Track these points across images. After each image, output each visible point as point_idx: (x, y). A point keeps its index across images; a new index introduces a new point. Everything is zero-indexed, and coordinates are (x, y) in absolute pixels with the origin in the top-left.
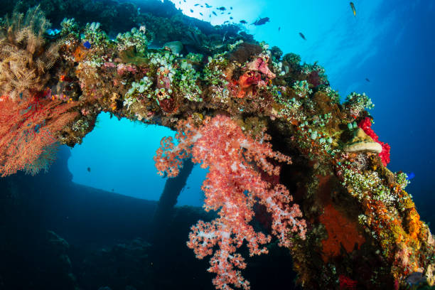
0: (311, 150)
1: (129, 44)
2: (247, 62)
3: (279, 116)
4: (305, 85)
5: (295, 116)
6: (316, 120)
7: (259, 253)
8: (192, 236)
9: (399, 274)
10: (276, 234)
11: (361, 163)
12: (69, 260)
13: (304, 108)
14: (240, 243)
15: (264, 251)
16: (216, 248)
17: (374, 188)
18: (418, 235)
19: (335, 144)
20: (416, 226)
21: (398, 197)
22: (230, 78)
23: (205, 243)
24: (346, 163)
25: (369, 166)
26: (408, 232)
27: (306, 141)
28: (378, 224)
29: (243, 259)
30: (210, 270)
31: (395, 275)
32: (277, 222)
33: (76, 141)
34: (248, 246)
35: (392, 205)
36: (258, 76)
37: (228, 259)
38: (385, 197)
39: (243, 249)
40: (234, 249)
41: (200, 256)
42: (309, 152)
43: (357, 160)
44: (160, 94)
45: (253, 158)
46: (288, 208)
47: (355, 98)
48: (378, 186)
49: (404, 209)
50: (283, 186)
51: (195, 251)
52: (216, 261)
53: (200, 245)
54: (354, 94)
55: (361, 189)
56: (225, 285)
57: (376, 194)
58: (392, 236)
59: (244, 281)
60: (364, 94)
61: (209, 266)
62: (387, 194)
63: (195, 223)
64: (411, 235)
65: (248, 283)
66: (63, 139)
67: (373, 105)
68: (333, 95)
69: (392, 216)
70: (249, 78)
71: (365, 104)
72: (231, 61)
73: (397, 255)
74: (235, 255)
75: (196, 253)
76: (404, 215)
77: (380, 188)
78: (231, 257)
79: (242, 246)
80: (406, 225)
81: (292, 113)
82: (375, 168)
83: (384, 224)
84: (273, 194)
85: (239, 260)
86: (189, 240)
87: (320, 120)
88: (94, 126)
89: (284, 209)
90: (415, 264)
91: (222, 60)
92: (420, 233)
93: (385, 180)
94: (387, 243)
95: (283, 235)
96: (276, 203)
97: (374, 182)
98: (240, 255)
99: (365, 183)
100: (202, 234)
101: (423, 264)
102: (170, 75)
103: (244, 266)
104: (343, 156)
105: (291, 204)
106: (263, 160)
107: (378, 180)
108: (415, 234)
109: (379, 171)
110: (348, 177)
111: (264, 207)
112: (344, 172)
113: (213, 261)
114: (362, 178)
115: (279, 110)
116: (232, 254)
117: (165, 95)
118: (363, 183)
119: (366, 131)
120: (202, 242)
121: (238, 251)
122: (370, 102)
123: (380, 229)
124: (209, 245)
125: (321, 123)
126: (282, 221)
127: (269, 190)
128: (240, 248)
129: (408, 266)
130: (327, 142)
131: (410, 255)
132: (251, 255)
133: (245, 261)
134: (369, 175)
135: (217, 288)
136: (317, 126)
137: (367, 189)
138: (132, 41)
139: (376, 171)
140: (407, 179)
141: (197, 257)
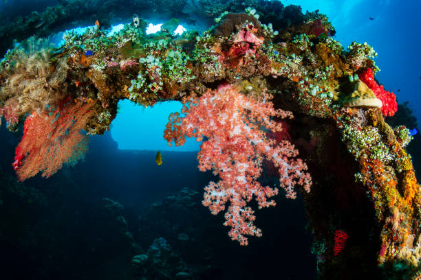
0: (311, 107)
1: (125, 41)
2: (233, 34)
3: (279, 75)
4: (305, 38)
5: (295, 73)
6: (318, 73)
7: (268, 206)
8: (206, 196)
9: (388, 239)
10: (284, 186)
11: (360, 118)
12: (124, 220)
13: (306, 62)
14: (250, 198)
15: (272, 203)
16: (228, 204)
17: (373, 145)
18: (413, 200)
19: (336, 98)
20: (411, 189)
21: (396, 156)
22: (220, 52)
23: (218, 201)
24: (346, 118)
25: (369, 122)
26: (402, 195)
27: (307, 98)
28: (373, 184)
29: (253, 212)
30: (226, 224)
31: (383, 240)
32: (285, 175)
33: (104, 129)
34: (257, 199)
35: (390, 164)
36: (245, 45)
37: (241, 213)
38: (383, 155)
39: (253, 203)
40: (244, 203)
41: (215, 212)
42: (310, 109)
43: (356, 116)
44: (153, 88)
45: (256, 118)
46: (292, 163)
47: (356, 47)
48: (377, 143)
49: (400, 170)
50: (287, 142)
51: (210, 208)
52: (230, 216)
53: (214, 203)
54: (355, 44)
55: (358, 146)
56: (240, 236)
57: (373, 153)
58: (385, 198)
59: (256, 229)
60: (366, 44)
61: (224, 220)
62: (385, 152)
63: (207, 184)
64: (405, 199)
65: (260, 231)
66: (93, 130)
67: (376, 54)
68: (334, 46)
69: (388, 178)
70: (236, 50)
71: (366, 53)
72: (217, 37)
73: (388, 220)
74: (246, 208)
75: (211, 210)
76: (401, 177)
77: (379, 145)
78: (242, 211)
79: (251, 200)
80: (401, 188)
81: (291, 70)
82: (375, 124)
83: (378, 185)
84: (278, 150)
85: (249, 212)
86: (203, 199)
87: (322, 73)
88: (116, 113)
89: (289, 163)
90: (406, 230)
91: (209, 36)
92: (415, 198)
93: (384, 137)
94: (380, 205)
95: (290, 188)
96: (282, 158)
97: (373, 139)
98: (250, 209)
99: (363, 141)
100: (214, 193)
101: (416, 231)
102: (158, 70)
103: (253, 218)
104: (343, 111)
105: (295, 159)
106: (266, 119)
107: (378, 136)
108: (410, 199)
109: (379, 126)
110: (347, 133)
111: (271, 163)
112: (344, 128)
113: (227, 216)
114: (360, 134)
115: (279, 69)
116: (243, 208)
117: (158, 88)
118: (360, 141)
119: (367, 83)
120: (215, 200)
121: (249, 204)
122: (372, 51)
123: (374, 190)
124: (221, 203)
125: (323, 76)
126: (289, 175)
127: (274, 146)
128: (250, 202)
129: (398, 231)
130: (328, 96)
131: (401, 221)
132: (260, 207)
133: (254, 214)
134: (368, 131)
135: (233, 239)
136: (319, 79)
137: (364, 148)
138: (127, 38)
139: (376, 127)
140: (409, 135)
141: (213, 213)
